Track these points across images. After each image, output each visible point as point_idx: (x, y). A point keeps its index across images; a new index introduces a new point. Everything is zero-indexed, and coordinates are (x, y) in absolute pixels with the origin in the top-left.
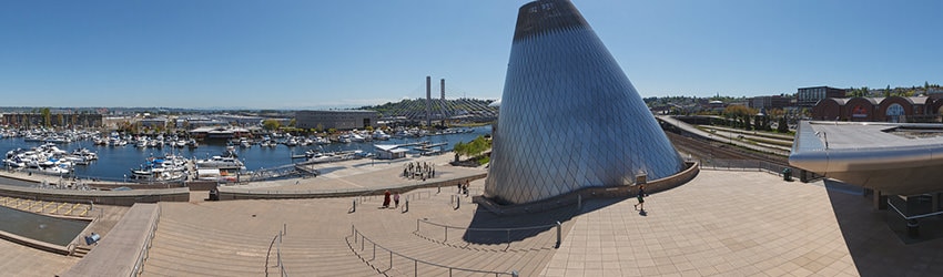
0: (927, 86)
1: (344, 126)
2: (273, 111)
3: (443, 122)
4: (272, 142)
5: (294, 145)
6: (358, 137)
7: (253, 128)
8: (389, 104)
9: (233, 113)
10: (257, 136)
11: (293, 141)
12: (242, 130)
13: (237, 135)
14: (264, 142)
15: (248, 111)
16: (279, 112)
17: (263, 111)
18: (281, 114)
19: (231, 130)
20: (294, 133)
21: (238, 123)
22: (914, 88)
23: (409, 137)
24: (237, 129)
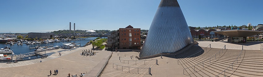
0: (218, 26)
1: (44, 37)
2: (19, 34)
3: (74, 37)
4: (21, 43)
5: (29, 44)
6: (50, 41)
7: (14, 38)
8: (55, 31)
9: (7, 34)
10: (16, 41)
11: (29, 43)
12: (11, 39)
13: (9, 41)
14: (18, 43)
15: (12, 34)
16: (21, 34)
17: (16, 34)
18: (22, 34)
19: (7, 39)
20: (27, 40)
21: (9, 37)
22: (214, 27)
23: (66, 41)
24: (9, 39)
